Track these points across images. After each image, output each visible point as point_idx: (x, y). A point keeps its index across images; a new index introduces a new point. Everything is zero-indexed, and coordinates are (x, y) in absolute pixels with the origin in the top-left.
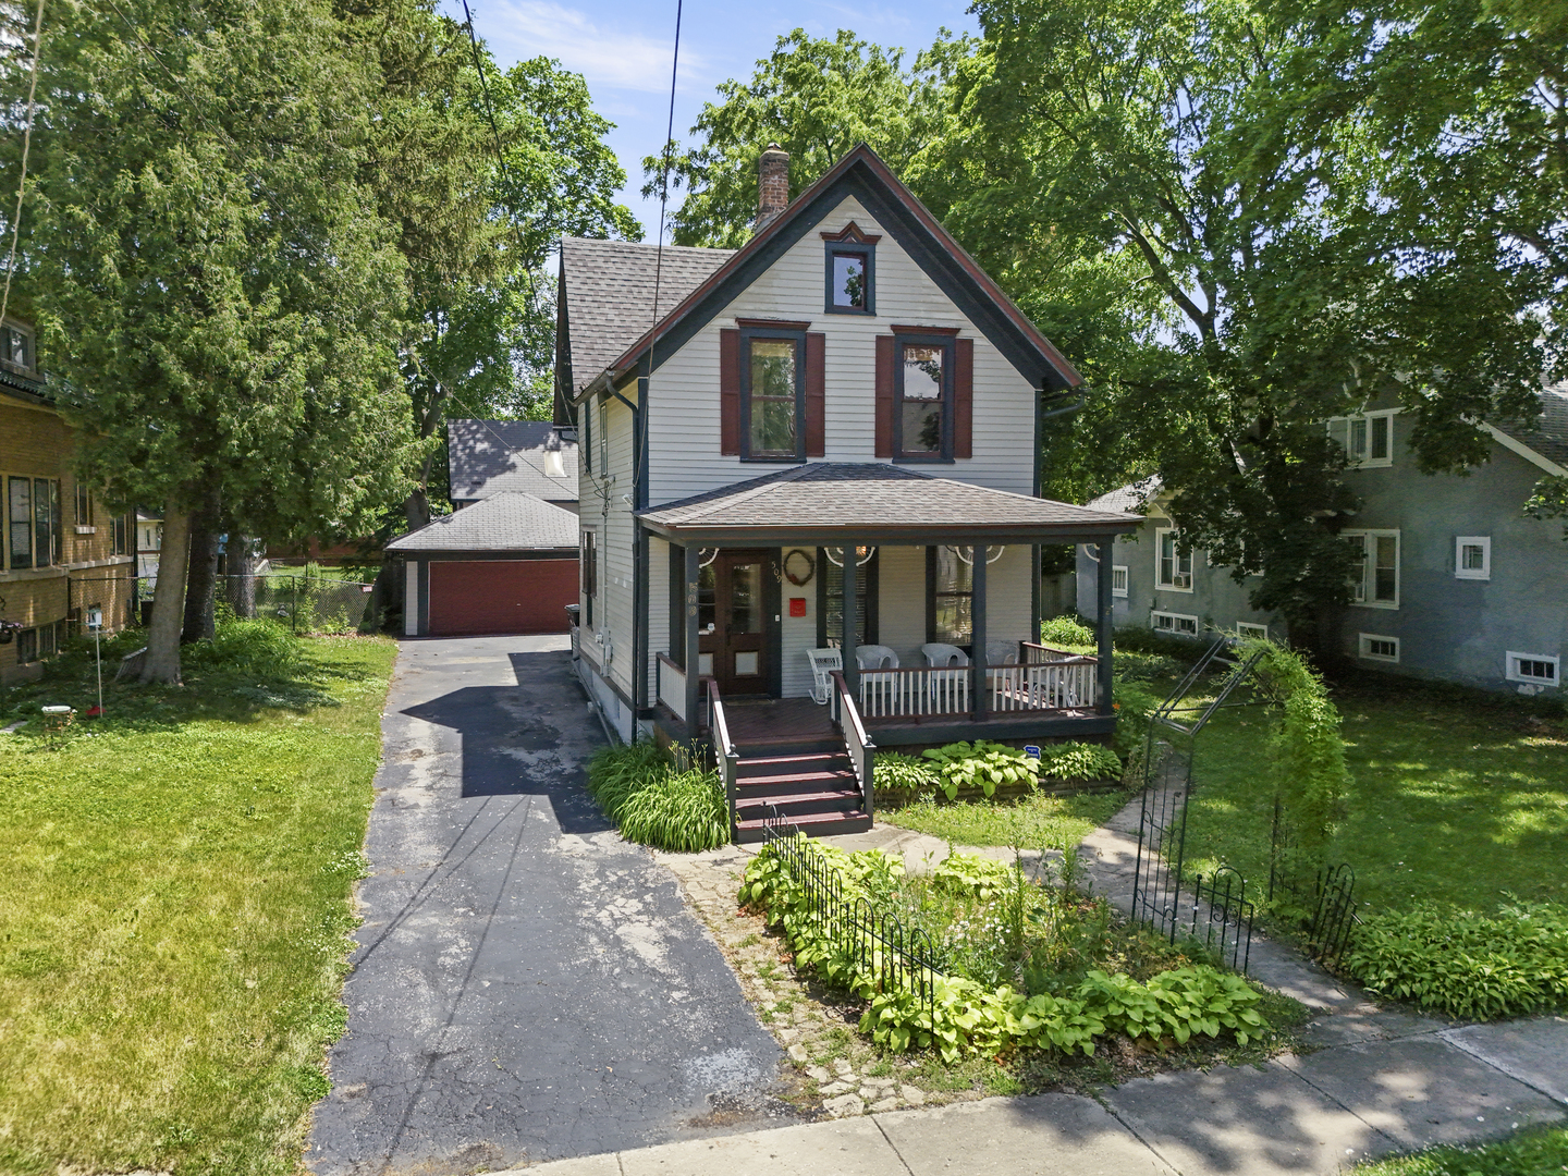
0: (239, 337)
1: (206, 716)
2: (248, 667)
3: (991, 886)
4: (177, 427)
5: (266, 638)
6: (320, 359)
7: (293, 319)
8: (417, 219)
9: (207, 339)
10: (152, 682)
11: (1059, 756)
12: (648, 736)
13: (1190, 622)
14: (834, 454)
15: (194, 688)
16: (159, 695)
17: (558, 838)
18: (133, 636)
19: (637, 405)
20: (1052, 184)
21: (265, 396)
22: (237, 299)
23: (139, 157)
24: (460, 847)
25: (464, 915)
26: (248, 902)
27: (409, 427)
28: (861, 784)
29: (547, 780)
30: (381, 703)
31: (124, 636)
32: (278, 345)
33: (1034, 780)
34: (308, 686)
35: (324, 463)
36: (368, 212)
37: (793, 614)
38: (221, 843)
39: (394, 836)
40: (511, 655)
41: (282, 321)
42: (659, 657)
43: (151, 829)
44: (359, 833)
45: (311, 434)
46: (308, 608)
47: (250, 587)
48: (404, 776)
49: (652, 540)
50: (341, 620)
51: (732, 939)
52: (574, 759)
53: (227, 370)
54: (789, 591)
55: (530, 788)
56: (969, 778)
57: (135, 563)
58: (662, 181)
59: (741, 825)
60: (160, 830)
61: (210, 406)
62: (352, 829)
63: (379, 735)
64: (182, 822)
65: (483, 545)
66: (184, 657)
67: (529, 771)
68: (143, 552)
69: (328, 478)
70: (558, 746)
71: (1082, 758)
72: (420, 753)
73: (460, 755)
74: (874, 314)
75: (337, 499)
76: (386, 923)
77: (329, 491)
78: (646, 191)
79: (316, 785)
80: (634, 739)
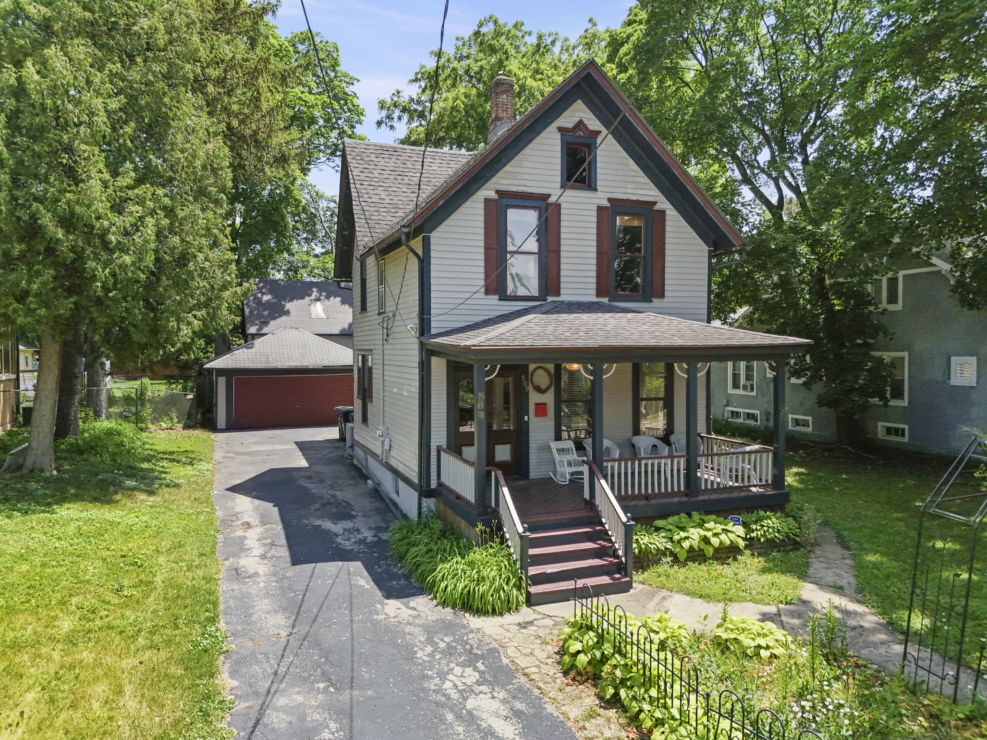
0: (102, 201)
1: (77, 498)
2: (106, 456)
3: (768, 647)
4: (52, 272)
5: (119, 434)
6: (165, 222)
7: (145, 190)
8: (235, 123)
9: (77, 202)
10: (32, 471)
11: (756, 522)
12: (430, 511)
13: (753, 415)
14: (566, 295)
15: (66, 476)
16: (38, 481)
17: (382, 605)
18: (17, 434)
19: (421, 254)
20: (691, 109)
21: (123, 249)
22: (100, 171)
23: (21, 57)
24: (303, 615)
25: (325, 690)
26: (128, 689)
27: (233, 276)
28: (620, 553)
29: (356, 548)
30: (209, 483)
31: (10, 434)
32: (133, 209)
33: (742, 544)
34: (153, 470)
35: (168, 302)
36: (201, 114)
37: (537, 415)
38: (98, 623)
39: (244, 606)
40: (296, 443)
41: (136, 191)
42: (439, 450)
43: (35, 611)
44: (215, 604)
45: (158, 279)
46: (147, 411)
47: (104, 397)
48: (239, 547)
49: (434, 360)
50: (171, 419)
51: (574, 712)
52: (370, 529)
53: (93, 227)
54: (534, 398)
55: (343, 555)
56: (695, 544)
57: (18, 379)
58: (389, 117)
59: (533, 590)
60: (43, 612)
61: (80, 257)
62: (209, 601)
63: (214, 511)
64: (62, 603)
65: (272, 365)
66: (56, 449)
67: (339, 540)
68: (23, 371)
69: (172, 313)
70: (354, 517)
71: (772, 524)
72: (248, 525)
73: (280, 527)
74: (596, 190)
75: (179, 329)
76: (255, 703)
77: (173, 323)
78: (379, 123)
79: (172, 557)
80: (420, 513)
